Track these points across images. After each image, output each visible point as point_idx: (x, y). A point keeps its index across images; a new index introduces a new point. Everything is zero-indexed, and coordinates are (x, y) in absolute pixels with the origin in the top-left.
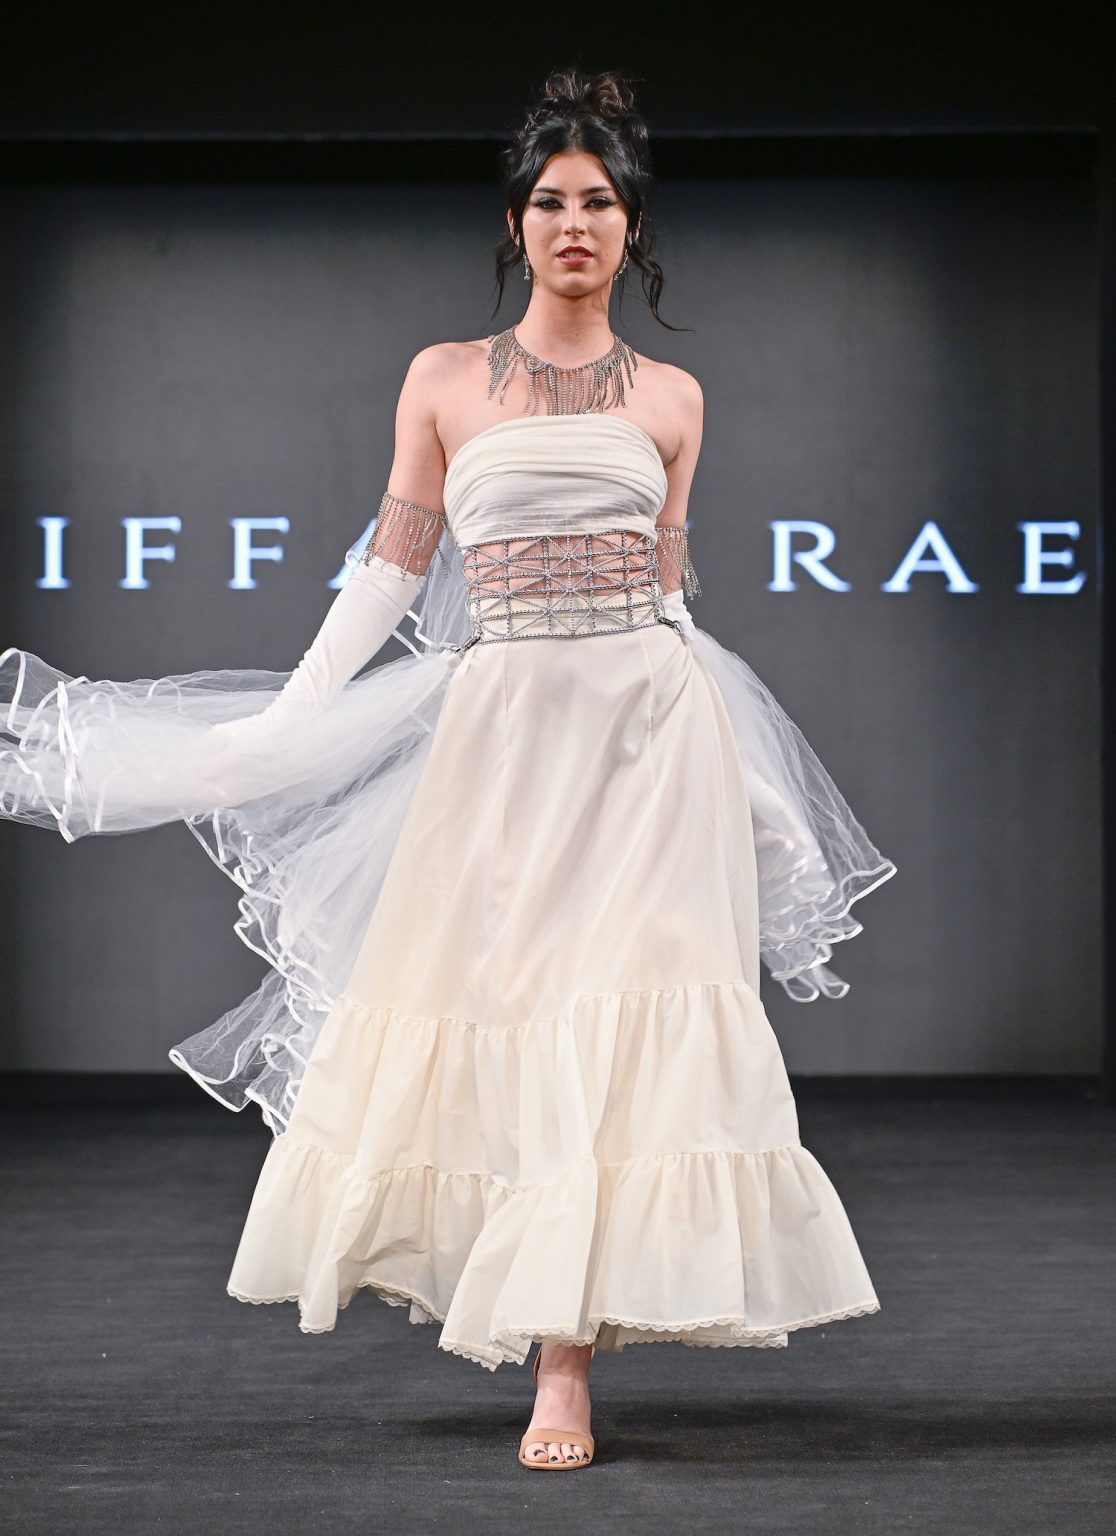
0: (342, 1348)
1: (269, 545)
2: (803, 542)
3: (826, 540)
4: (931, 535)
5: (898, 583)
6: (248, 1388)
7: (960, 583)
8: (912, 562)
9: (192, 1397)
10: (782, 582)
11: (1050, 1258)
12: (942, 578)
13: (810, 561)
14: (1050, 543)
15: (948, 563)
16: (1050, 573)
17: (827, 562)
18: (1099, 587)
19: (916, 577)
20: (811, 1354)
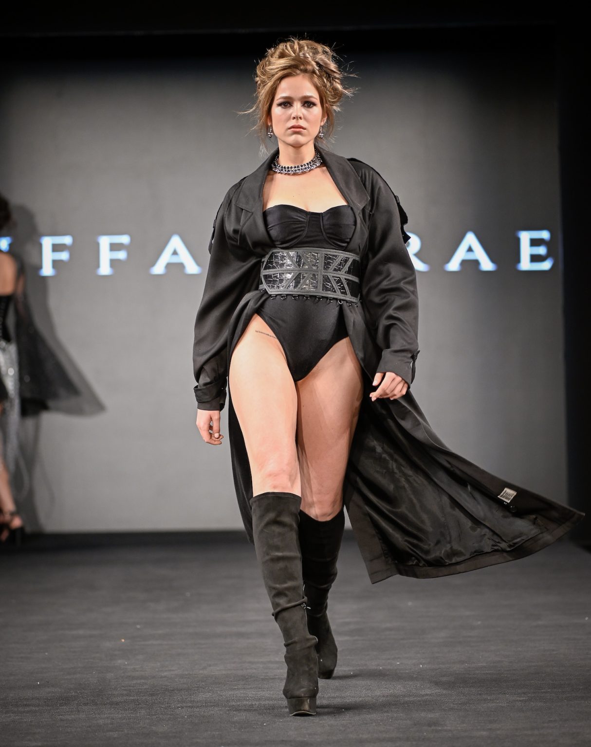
4: (470, 239)
5: (454, 265)
7: (487, 265)
8: (460, 254)
11: (540, 623)
12: (476, 263)
14: (534, 243)
15: (479, 254)
16: (535, 258)
17: (418, 255)
18: (561, 266)
19: (464, 263)
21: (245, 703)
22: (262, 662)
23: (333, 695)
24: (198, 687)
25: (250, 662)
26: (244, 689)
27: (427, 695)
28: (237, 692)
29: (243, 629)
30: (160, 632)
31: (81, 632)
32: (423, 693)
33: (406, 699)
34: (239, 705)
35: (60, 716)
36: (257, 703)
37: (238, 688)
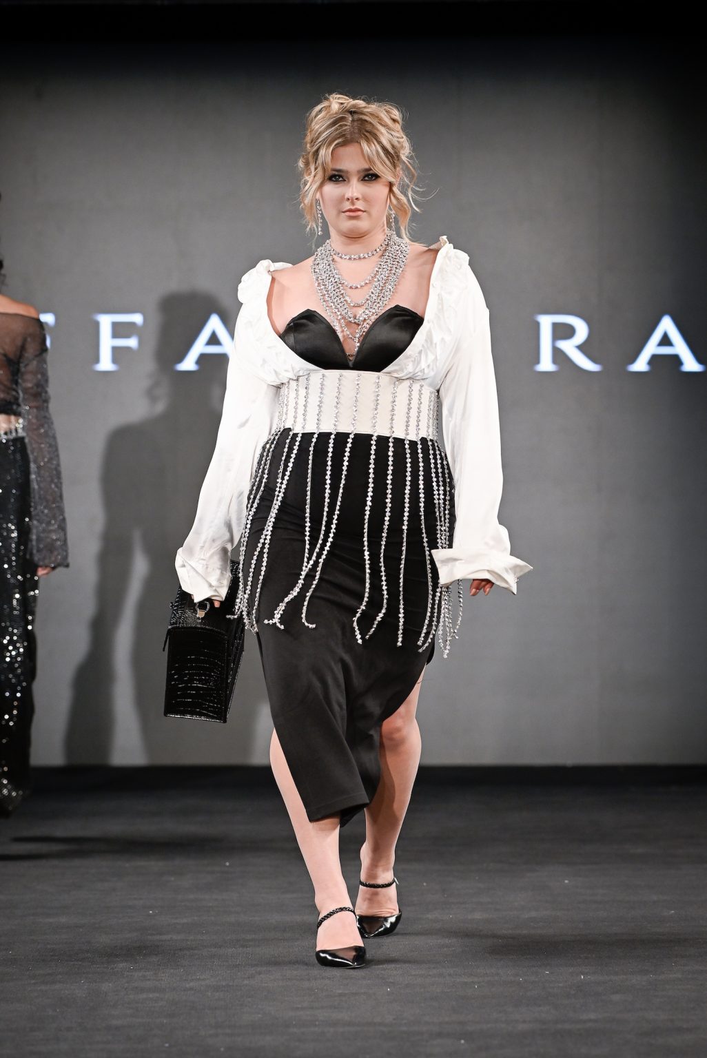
0: (191, 989)
1: (127, 336)
2: (564, 332)
3: (582, 330)
4: (667, 325)
5: (641, 365)
6: (115, 1022)
7: (690, 364)
8: (652, 348)
9: (69, 1029)
10: (546, 364)
12: (676, 360)
13: (569, 347)
15: (680, 348)
17: (581, 348)
19: (654, 359)
20: (573, 992)
27: (591, 1020)
30: (184, 921)
31: (63, 919)
32: (584, 1017)
33: (559, 1026)
36: (332, 1030)
37: (301, 1008)
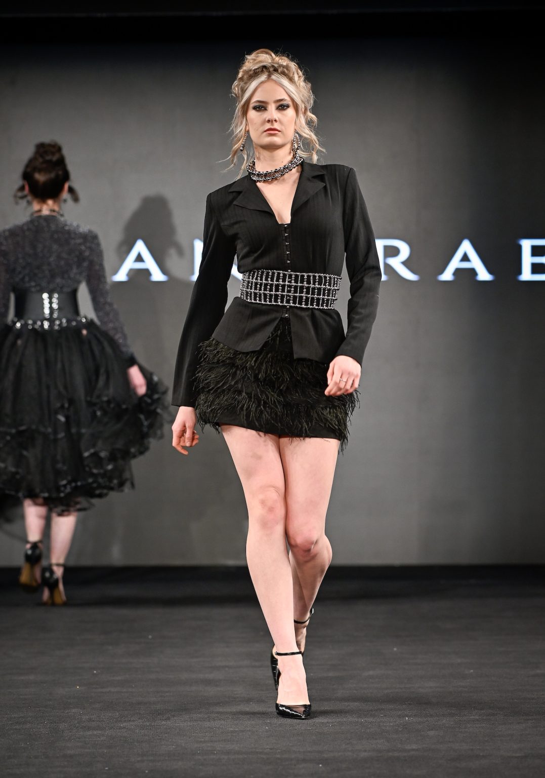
2: (391, 251)
3: (405, 250)
4: (466, 247)
5: (447, 275)
7: (484, 275)
8: (455, 263)
12: (473, 272)
13: (395, 263)
14: (536, 251)
15: (476, 263)
16: (536, 269)
17: (405, 263)
19: (458, 272)
21: (212, 757)
22: (231, 712)
23: (309, 749)
24: (160, 739)
25: (218, 713)
26: (212, 741)
27: (413, 750)
28: (204, 745)
29: (211, 676)
30: (119, 678)
31: (32, 677)
32: (408, 747)
33: (391, 754)
34: (205, 759)
35: (8, 770)
36: (226, 757)
37: (204, 741)
